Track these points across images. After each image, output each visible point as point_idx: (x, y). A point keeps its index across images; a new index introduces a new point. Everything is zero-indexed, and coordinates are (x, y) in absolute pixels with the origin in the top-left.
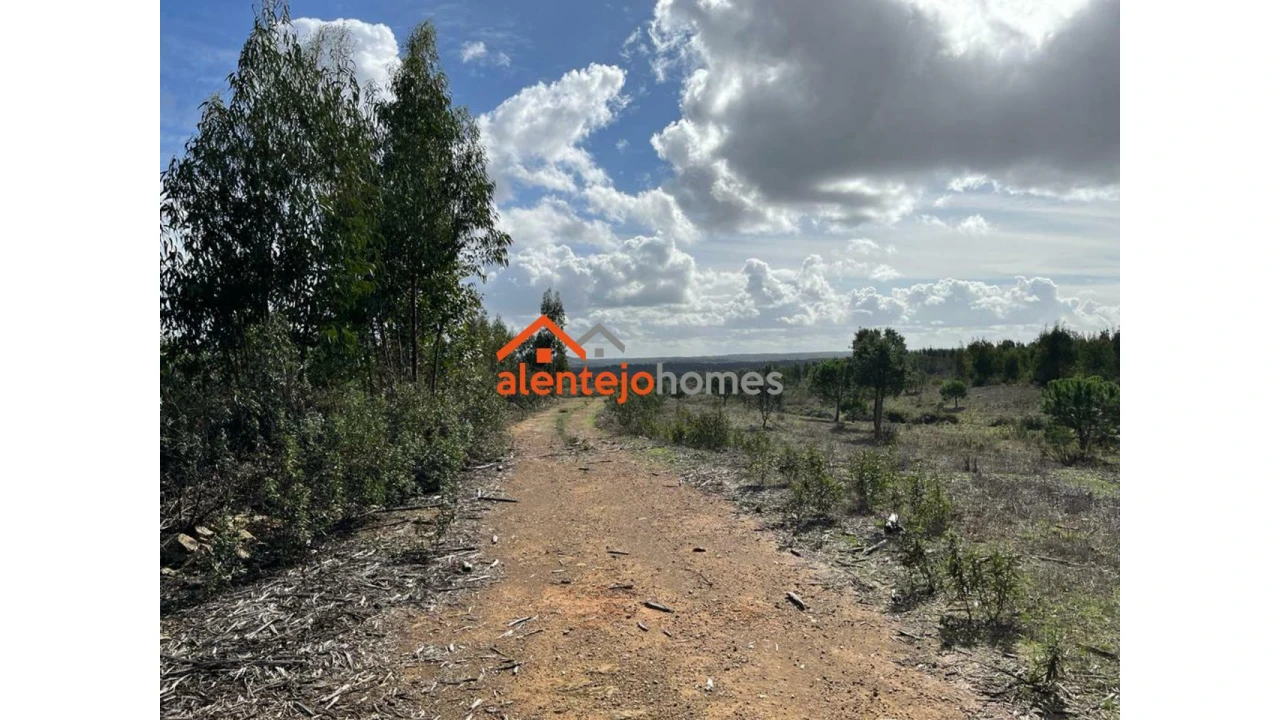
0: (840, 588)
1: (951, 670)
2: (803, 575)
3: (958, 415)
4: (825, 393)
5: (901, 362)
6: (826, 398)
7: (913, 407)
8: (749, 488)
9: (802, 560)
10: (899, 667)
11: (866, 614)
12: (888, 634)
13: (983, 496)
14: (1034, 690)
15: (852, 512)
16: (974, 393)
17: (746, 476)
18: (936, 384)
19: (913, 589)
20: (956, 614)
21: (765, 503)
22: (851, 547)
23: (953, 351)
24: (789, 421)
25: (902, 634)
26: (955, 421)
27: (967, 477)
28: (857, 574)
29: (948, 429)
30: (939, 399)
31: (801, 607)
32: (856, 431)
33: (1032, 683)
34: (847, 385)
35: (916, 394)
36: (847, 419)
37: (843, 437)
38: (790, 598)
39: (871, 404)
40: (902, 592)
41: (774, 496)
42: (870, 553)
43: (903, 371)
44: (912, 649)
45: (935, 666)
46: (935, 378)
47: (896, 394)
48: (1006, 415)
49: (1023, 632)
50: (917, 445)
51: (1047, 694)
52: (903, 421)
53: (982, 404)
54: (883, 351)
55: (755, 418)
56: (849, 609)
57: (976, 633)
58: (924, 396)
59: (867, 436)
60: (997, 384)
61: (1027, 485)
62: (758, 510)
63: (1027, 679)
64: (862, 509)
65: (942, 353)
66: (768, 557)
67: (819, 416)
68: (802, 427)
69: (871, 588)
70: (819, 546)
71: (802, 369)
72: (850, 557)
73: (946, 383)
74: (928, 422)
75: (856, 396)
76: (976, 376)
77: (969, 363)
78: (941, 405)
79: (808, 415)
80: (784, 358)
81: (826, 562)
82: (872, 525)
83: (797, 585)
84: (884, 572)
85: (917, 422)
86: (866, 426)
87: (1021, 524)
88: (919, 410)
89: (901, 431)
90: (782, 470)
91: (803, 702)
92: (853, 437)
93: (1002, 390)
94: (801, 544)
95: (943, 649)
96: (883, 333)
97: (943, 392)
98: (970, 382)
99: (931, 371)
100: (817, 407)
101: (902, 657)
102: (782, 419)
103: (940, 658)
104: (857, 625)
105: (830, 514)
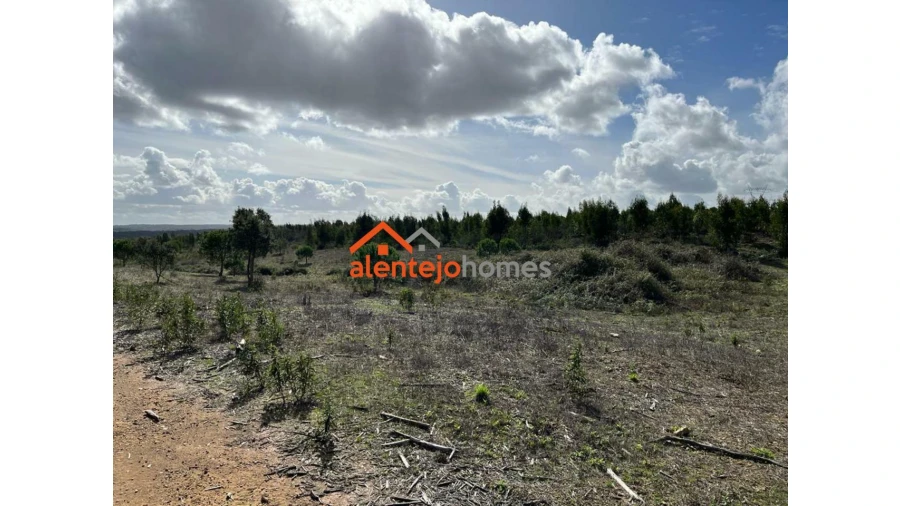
0: (192, 399)
1: (265, 441)
2: (163, 395)
3: (307, 269)
4: (212, 254)
5: (267, 232)
6: (212, 258)
7: (278, 264)
8: (128, 332)
9: (164, 383)
10: (227, 448)
11: (210, 415)
12: (225, 426)
13: (309, 321)
14: (316, 441)
15: (213, 341)
16: (318, 254)
17: (126, 322)
18: (295, 248)
19: (249, 390)
20: (275, 401)
21: (139, 342)
22: (208, 366)
23: (305, 226)
24: (181, 277)
25: (235, 424)
26: (305, 273)
27: (301, 309)
28: (207, 387)
29: (300, 278)
30: (295, 258)
31: (156, 420)
32: (234, 282)
33: (316, 437)
34: (229, 248)
35: (280, 255)
36: (230, 274)
37: (224, 287)
38: (148, 415)
39: (246, 263)
40: (240, 394)
41: (149, 336)
42: (221, 369)
43: (268, 238)
44: (239, 432)
45: (254, 441)
46: (293, 244)
47: (264, 255)
48: (336, 268)
49: (317, 405)
50: (278, 290)
51: (324, 442)
52: (270, 274)
53: (322, 261)
54: (254, 224)
55: (150, 276)
56: (198, 413)
57: (286, 412)
58: (286, 256)
59: (242, 286)
60: (332, 248)
61: (336, 310)
62: (132, 349)
63: (313, 434)
64: (223, 338)
65: (299, 227)
66: (134, 385)
67: (208, 272)
68: (192, 281)
69: (217, 395)
70: (181, 370)
71: (195, 237)
72: (205, 376)
73: (301, 247)
74: (287, 274)
75: (236, 257)
76: (320, 243)
77: (314, 234)
78: (296, 262)
79: (199, 272)
80: (180, 229)
81: (184, 382)
82: (226, 348)
83: (156, 404)
84: (228, 382)
85: (280, 274)
86: (243, 278)
87: (329, 335)
88: (283, 266)
89: (268, 281)
90: (158, 315)
91: (145, 493)
92: (231, 286)
93: (334, 252)
94: (165, 371)
95: (262, 427)
96: (255, 212)
97: (298, 254)
98: (316, 246)
99: (291, 239)
100: (207, 266)
101: (230, 440)
102: (175, 276)
103: (258, 434)
104: (201, 425)
105: (194, 345)
